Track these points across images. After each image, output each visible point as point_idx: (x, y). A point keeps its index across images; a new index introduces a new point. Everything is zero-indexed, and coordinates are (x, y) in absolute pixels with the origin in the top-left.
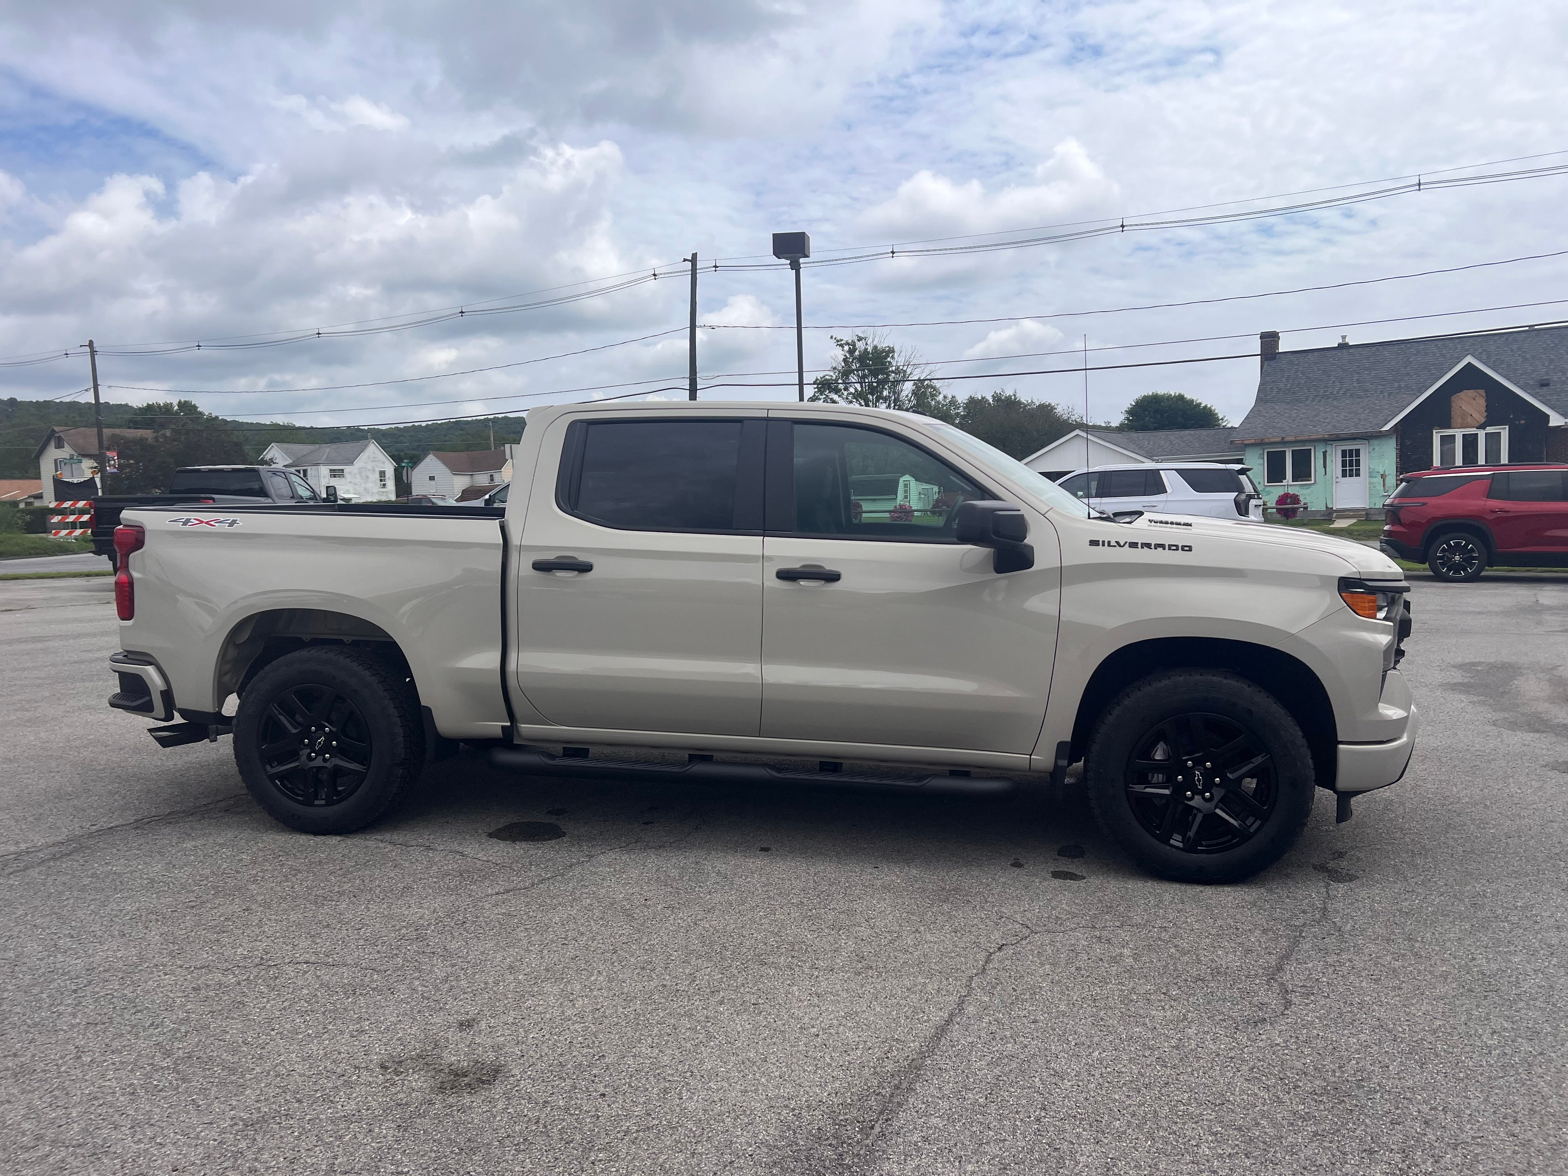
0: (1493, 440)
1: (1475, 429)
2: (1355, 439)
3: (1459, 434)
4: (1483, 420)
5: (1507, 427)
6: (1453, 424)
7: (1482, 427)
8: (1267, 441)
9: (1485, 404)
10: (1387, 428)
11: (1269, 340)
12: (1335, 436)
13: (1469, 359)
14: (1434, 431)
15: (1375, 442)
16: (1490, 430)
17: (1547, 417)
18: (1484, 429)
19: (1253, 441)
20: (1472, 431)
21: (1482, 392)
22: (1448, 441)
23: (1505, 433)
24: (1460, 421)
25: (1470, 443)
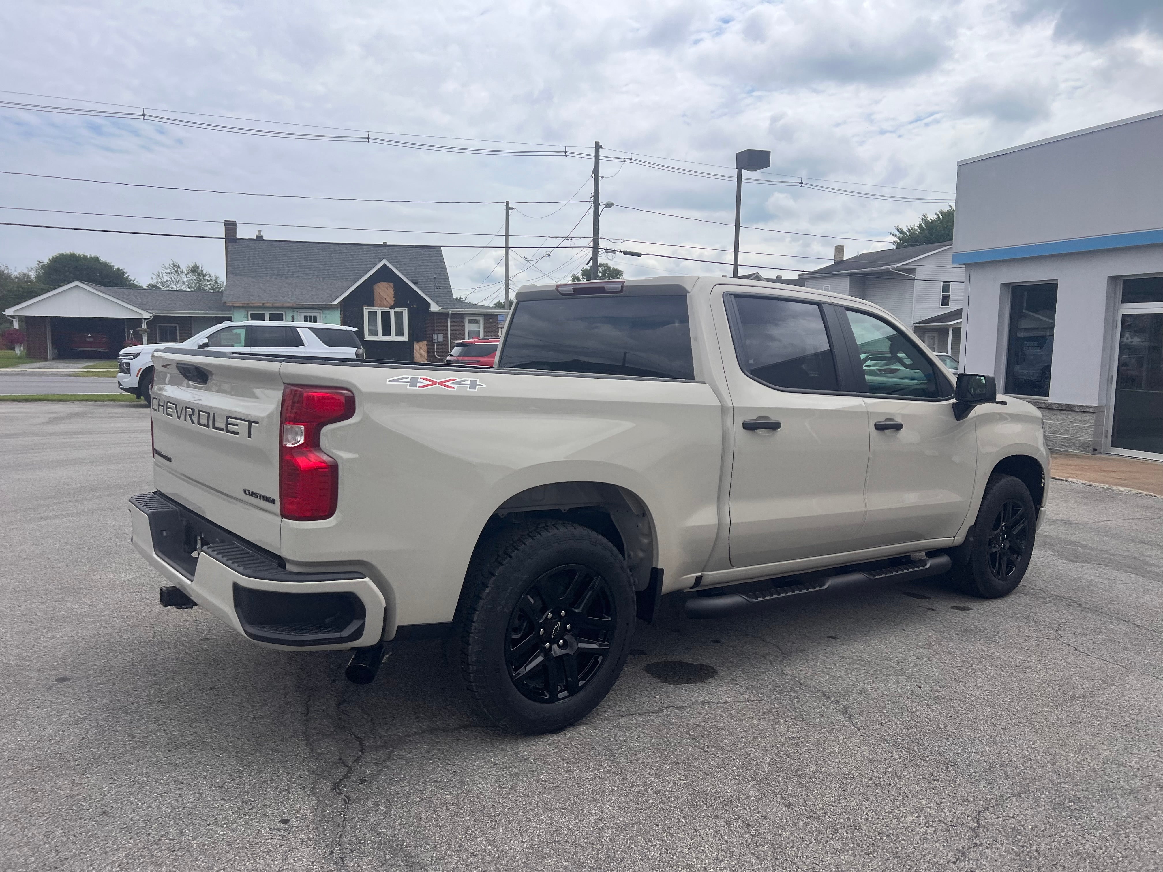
0: (399, 315)
1: (388, 309)
2: (313, 309)
3: (379, 311)
4: (392, 303)
5: (407, 309)
6: (375, 305)
7: (392, 307)
8: (252, 305)
9: (393, 292)
10: (336, 302)
11: (230, 227)
12: (301, 306)
13: (384, 262)
14: (364, 308)
15: (327, 312)
16: (397, 310)
17: (428, 304)
18: (394, 309)
19: (241, 305)
20: (387, 309)
21: (391, 284)
22: (373, 315)
23: (405, 312)
24: (379, 302)
25: (386, 316)
